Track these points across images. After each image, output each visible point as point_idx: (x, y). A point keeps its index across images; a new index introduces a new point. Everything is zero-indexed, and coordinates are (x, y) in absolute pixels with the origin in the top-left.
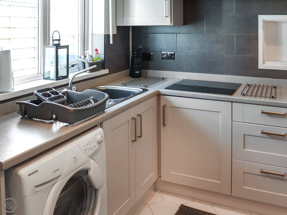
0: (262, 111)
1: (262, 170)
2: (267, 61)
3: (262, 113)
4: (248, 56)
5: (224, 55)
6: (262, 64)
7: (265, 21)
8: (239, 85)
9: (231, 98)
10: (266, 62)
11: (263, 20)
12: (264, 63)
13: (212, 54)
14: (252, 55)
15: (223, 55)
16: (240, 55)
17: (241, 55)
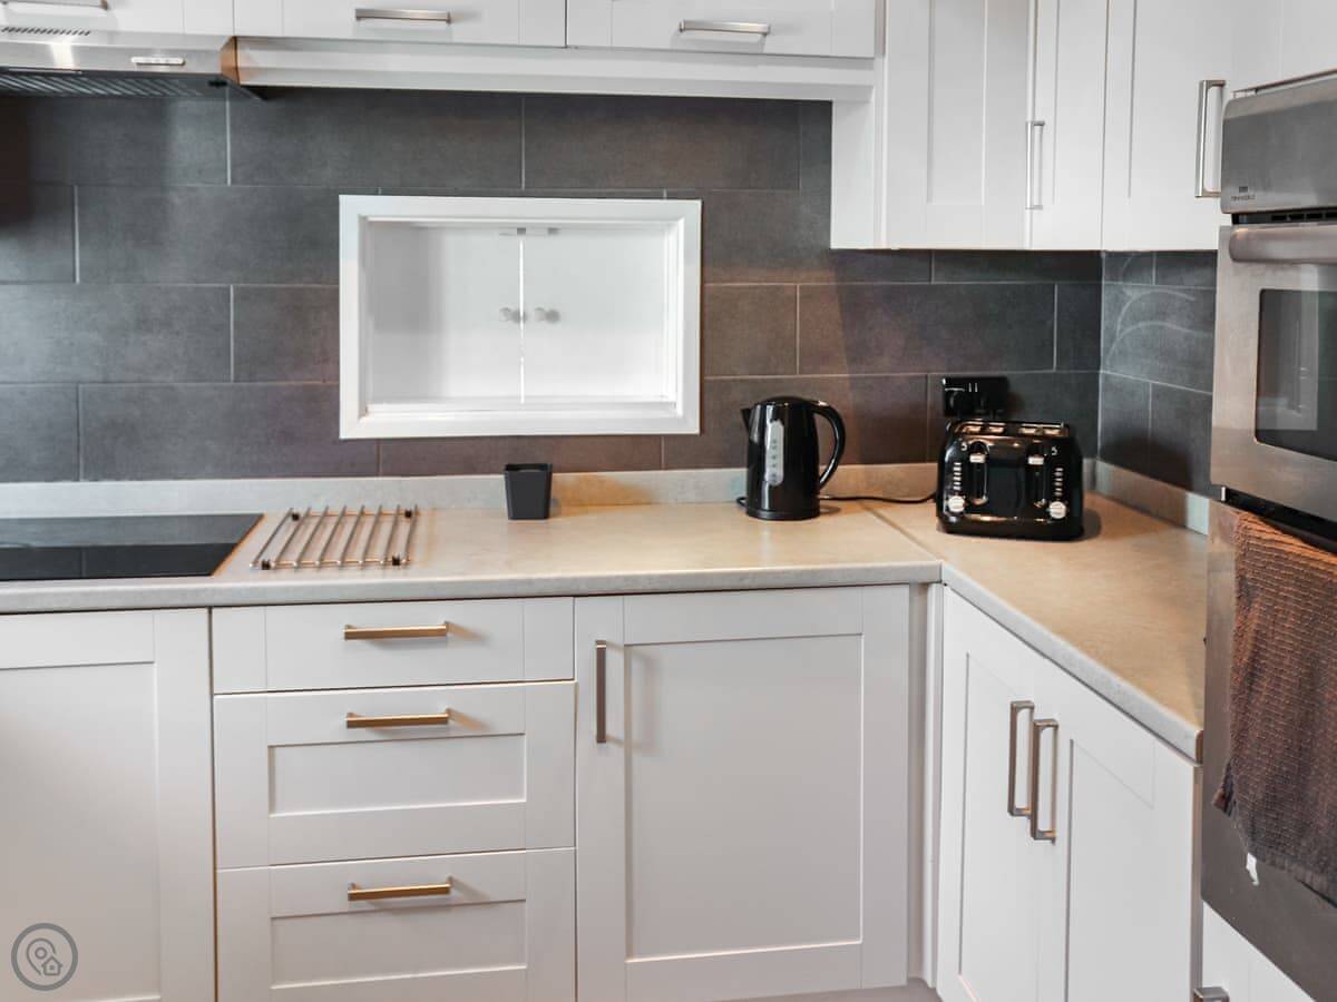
0: (349, 627)
1: (354, 886)
2: (378, 400)
3: (349, 636)
4: (293, 383)
5: (180, 384)
6: (357, 414)
7: (372, 223)
8: (252, 521)
9: (205, 590)
10: (371, 408)
11: (363, 220)
12: (363, 412)
13: (116, 385)
14: (311, 380)
15: (172, 388)
16: (255, 381)
17: (260, 384)
